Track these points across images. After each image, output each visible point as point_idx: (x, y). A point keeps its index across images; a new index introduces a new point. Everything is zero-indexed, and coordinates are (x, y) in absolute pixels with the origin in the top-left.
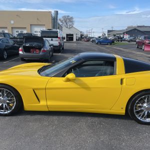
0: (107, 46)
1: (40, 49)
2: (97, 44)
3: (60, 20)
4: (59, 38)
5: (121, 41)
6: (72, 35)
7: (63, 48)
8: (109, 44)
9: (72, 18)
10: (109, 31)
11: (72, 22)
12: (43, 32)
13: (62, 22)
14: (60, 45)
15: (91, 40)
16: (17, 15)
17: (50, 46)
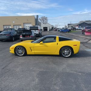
0: (67, 33)
1: (30, 35)
2: (61, 32)
3: (39, 19)
4: (39, 30)
5: (75, 30)
6: (47, 27)
7: (41, 35)
8: (68, 32)
9: (46, 18)
10: (68, 25)
11: (47, 20)
12: (31, 27)
13: (41, 20)
14: (40, 33)
15: (58, 30)
16: (16, 19)
17: (34, 34)
